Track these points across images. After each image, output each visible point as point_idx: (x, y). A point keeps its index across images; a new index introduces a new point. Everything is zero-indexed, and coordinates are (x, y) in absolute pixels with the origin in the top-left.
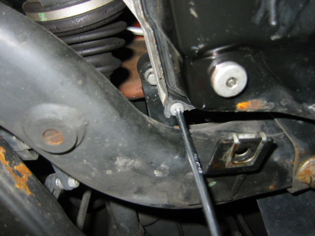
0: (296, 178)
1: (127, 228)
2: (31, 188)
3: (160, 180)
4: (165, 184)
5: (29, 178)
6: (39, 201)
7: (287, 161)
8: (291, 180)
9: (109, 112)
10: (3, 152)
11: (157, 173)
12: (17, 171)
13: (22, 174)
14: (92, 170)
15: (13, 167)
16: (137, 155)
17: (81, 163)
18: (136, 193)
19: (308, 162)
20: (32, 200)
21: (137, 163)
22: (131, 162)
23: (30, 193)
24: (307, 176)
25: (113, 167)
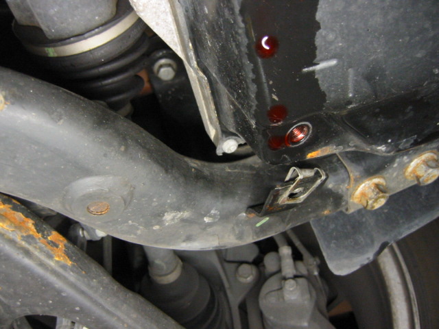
0: (351, 201)
1: (163, 264)
2: (70, 257)
3: (210, 225)
4: (217, 228)
5: (65, 246)
6: (82, 270)
7: (341, 187)
8: (347, 203)
9: (154, 171)
10: (33, 224)
11: (206, 220)
12: (52, 242)
13: (57, 243)
14: (138, 229)
15: (46, 238)
16: (186, 207)
17: (126, 224)
18: (184, 241)
19: (363, 185)
20: (75, 269)
21: (186, 214)
22: (179, 215)
23: (70, 263)
24: (363, 198)
25: (160, 223)
